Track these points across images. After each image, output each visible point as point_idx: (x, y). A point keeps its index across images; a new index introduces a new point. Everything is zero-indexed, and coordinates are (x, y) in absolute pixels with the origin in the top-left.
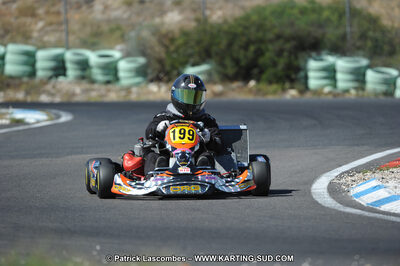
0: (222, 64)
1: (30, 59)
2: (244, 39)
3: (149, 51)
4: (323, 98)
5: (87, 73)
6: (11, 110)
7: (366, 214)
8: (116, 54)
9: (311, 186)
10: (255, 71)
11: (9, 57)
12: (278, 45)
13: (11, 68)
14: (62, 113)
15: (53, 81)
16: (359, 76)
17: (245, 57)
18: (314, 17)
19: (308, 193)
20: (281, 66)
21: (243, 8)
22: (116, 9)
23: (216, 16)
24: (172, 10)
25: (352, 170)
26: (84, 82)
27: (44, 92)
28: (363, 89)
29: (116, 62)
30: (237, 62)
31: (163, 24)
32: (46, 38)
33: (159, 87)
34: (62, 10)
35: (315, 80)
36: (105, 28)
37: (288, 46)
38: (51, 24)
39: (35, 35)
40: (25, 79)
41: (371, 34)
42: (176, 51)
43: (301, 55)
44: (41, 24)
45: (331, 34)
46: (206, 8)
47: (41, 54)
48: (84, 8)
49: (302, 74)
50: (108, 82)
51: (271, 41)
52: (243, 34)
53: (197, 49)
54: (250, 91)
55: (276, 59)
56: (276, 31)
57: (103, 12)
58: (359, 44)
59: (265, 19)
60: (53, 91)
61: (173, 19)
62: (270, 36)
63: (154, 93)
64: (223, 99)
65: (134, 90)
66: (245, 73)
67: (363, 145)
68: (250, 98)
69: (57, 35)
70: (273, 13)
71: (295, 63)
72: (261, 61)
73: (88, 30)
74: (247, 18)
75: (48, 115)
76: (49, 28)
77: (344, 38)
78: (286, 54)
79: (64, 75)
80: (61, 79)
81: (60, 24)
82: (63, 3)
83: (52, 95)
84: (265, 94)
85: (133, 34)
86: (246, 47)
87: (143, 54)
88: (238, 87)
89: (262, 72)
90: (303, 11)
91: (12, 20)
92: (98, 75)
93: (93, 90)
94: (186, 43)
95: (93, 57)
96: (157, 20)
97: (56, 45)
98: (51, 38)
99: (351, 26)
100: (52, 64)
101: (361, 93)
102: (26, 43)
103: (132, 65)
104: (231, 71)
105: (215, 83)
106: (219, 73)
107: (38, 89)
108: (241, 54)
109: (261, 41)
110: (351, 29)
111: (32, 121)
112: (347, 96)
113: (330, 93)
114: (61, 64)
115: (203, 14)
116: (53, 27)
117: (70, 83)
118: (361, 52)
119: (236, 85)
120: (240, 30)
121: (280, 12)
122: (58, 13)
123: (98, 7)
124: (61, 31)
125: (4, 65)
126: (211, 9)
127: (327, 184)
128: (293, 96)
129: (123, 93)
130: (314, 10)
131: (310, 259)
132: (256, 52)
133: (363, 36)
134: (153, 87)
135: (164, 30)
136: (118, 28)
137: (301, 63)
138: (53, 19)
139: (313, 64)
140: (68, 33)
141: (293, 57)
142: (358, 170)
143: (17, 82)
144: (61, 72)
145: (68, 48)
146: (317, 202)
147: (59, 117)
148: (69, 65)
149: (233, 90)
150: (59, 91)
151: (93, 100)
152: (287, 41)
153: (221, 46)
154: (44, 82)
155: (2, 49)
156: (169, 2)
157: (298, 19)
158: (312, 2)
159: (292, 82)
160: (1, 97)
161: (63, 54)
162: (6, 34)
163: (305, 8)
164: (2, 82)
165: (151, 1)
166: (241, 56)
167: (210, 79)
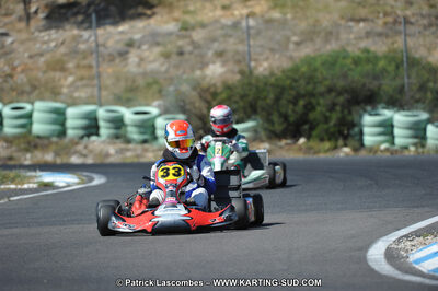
0: (269, 120)
1: (59, 117)
2: (293, 93)
3: (188, 107)
4: (379, 154)
5: (121, 132)
6: (39, 173)
7: (427, 281)
8: (154, 111)
9: (366, 252)
10: (306, 127)
11: (36, 116)
12: (330, 98)
13: (38, 128)
14: (95, 176)
15: (86, 139)
16: (419, 132)
17: (293, 112)
18: (369, 67)
19: (364, 260)
20: (332, 123)
21: (291, 58)
22: (150, 62)
23: (262, 68)
24: (214, 63)
25: (411, 234)
26: (118, 141)
27: (75, 153)
28: (423, 146)
29: (154, 119)
30: (285, 117)
31: (204, 77)
32: (76, 95)
34: (94, 63)
35: (368, 140)
36: (141, 82)
37: (341, 99)
38: (82, 79)
39: (65, 90)
40: (54, 139)
41: (431, 85)
43: (355, 109)
44: (71, 79)
45: (388, 85)
46: (250, 60)
47: (71, 112)
48: (118, 61)
49: (356, 130)
50: (145, 142)
51: (322, 95)
52: (292, 88)
53: (241, 104)
54: (300, 149)
55: (328, 114)
56: (327, 83)
57: (139, 65)
58: (418, 96)
59: (316, 70)
60: (85, 152)
61: (215, 71)
62: (321, 89)
64: (272, 158)
66: (294, 130)
67: (423, 206)
68: (300, 156)
69: (89, 90)
70: (323, 64)
71: (349, 118)
72: (312, 116)
73: (122, 84)
74: (296, 69)
75: (79, 178)
76: (79, 83)
77: (401, 90)
78: (338, 108)
79: (97, 134)
80: (94, 138)
81: (92, 78)
82: (94, 55)
83: (85, 156)
84: (317, 152)
85: (171, 88)
86: (295, 103)
87: (183, 111)
88: (287, 144)
89: (312, 128)
90: (357, 62)
91: (40, 75)
92: (133, 133)
93: (128, 150)
94: (229, 98)
95: (128, 115)
96: (198, 73)
97: (87, 103)
98: (81, 94)
99: (409, 77)
100: (84, 122)
101: (420, 150)
102: (56, 101)
104: (279, 128)
105: (262, 141)
106: (265, 129)
107: (68, 149)
108: (289, 110)
109: (312, 95)
110: (410, 80)
111: (62, 184)
112: (406, 153)
113: (387, 150)
114: (93, 123)
115: (249, 66)
116: (84, 82)
117: (104, 142)
118: (420, 105)
119: (284, 142)
120: (288, 82)
121: (332, 62)
122: (90, 67)
123: (133, 58)
124: (93, 86)
125: (31, 124)
126: (256, 60)
127: (384, 249)
128: (347, 155)
130: (368, 61)
132: (305, 106)
133: (423, 88)
135: (205, 84)
136: (156, 82)
137: (356, 119)
138: (84, 73)
139: (367, 119)
140: (100, 88)
141: (346, 112)
142: (418, 234)
143: (46, 142)
144: (94, 131)
145: (101, 105)
146: (373, 270)
147: (91, 180)
148: (101, 123)
149: (281, 148)
150: (91, 152)
151: (129, 161)
152: (340, 94)
153: (269, 101)
154: (74, 143)
155: (28, 107)
156: (210, 53)
157: (350, 70)
158: (366, 51)
159: (346, 138)
160: (28, 159)
161: (95, 112)
162: (34, 90)
163: (359, 57)
164: (29, 143)
165: (191, 53)
166: (290, 112)
167: (256, 136)
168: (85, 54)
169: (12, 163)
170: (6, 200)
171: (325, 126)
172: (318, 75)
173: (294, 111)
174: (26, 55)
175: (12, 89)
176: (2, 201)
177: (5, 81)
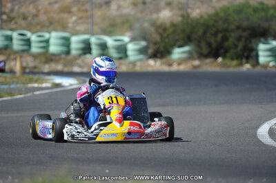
0: (199, 46)
1: (66, 42)
2: (214, 29)
3: (148, 37)
4: (268, 69)
5: (106, 52)
8: (126, 39)
9: (257, 130)
10: (222, 51)
11: (52, 41)
12: (240, 32)
13: (53, 49)
14: (87, 79)
15: (83, 57)
17: (215, 41)
18: (263, 14)
19: (255, 135)
20: (239, 47)
21: (214, 7)
22: (124, 8)
23: (195, 13)
24: (165, 9)
27: (76, 65)
29: (126, 44)
30: (209, 45)
31: (158, 18)
32: (78, 28)
33: (156, 62)
34: (89, 8)
35: (263, 59)
36: (119, 21)
37: (245, 34)
38: (81, 18)
39: (70, 25)
40: (63, 56)
42: (168, 37)
43: (254, 40)
44: (74, 18)
46: (188, 8)
47: (74, 39)
48: (104, 7)
49: (254, 53)
50: (120, 58)
51: (233, 31)
52: (214, 26)
53: (182, 36)
54: (218, 65)
55: (236, 43)
56: (237, 23)
57: (117, 10)
59: (229, 15)
60: (82, 64)
61: (166, 15)
62: (233, 27)
63: (152, 66)
64: (200, 70)
65: (138, 63)
66: (215, 53)
68: (217, 69)
69: (85, 26)
70: (234, 11)
71: (250, 46)
72: (226, 44)
73: (107, 22)
74: (217, 14)
75: (78, 80)
76: (80, 21)
78: (243, 39)
79: (90, 53)
80: (88, 56)
81: (87, 18)
82: (89, 4)
83: (81, 66)
84: (229, 67)
85: (137, 25)
86: (215, 35)
87: (144, 38)
88: (210, 62)
89: (226, 51)
90: (255, 10)
91: (55, 15)
92: (114, 53)
94: (174, 32)
95: (110, 41)
97: (84, 33)
98: (81, 28)
100: (81, 46)
102: (64, 31)
103: (137, 47)
104: (205, 51)
105: (194, 59)
106: (197, 52)
107: (72, 62)
108: (212, 40)
109: (226, 30)
111: (67, 85)
113: (274, 66)
114: (88, 46)
115: (187, 12)
116: (83, 20)
119: (208, 61)
120: (211, 23)
121: (240, 10)
122: (86, 11)
123: (114, 6)
124: (88, 23)
125: (48, 46)
126: (192, 8)
127: (268, 129)
128: (248, 69)
129: (131, 66)
130: (263, 9)
131: (252, 180)
132: (222, 38)
134: (151, 62)
135: (159, 22)
136: (127, 21)
137: (254, 45)
138: (82, 14)
139: (262, 47)
140: (93, 24)
141: (248, 42)
144: (88, 51)
145: (93, 34)
146: (260, 141)
147: (85, 82)
148: (93, 46)
149: (207, 64)
150: (86, 64)
152: (244, 30)
154: (76, 58)
155: (47, 35)
156: (163, 4)
157: (251, 15)
158: (262, 3)
159: (248, 58)
160: (46, 68)
161: (88, 40)
162: (51, 25)
163: (257, 8)
164: (47, 58)
165: (151, 3)
167: (191, 56)
168: (83, 3)
169: (36, 70)
170: (31, 94)
171: (235, 51)
172: (231, 18)
174: (47, 3)
175: (38, 24)
176: (29, 95)
177: (33, 19)
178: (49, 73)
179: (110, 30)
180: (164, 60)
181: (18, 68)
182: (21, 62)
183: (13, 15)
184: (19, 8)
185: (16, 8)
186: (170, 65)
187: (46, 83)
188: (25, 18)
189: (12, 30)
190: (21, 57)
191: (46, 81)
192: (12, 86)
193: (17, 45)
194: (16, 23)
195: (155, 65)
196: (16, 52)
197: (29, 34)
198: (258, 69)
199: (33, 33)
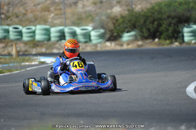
0: (141, 31)
1: (47, 32)
2: (152, 19)
3: (105, 26)
4: (191, 45)
5: (76, 38)
6: (39, 57)
8: (90, 28)
9: (186, 88)
10: (158, 34)
11: (37, 32)
13: (38, 37)
15: (59, 42)
18: (186, 6)
19: (185, 92)
20: (170, 31)
21: (151, 3)
22: (88, 7)
23: (138, 8)
24: (116, 6)
27: (55, 48)
29: (90, 32)
30: (149, 30)
31: (112, 13)
32: (55, 22)
33: (111, 43)
34: (63, 8)
35: (187, 39)
36: (84, 16)
37: (174, 21)
38: (57, 15)
39: (50, 20)
40: (46, 42)
42: (119, 25)
43: (180, 25)
44: (52, 15)
45: (194, 14)
46: (132, 4)
47: (53, 30)
48: (73, 6)
49: (181, 34)
50: (86, 42)
51: (165, 19)
52: (151, 16)
53: (129, 24)
54: (156, 44)
55: (168, 28)
56: (167, 14)
57: (83, 8)
59: (162, 8)
60: (59, 47)
61: (117, 10)
62: (165, 16)
63: (108, 47)
64: (143, 48)
65: (99, 45)
66: (153, 35)
68: (155, 47)
69: (60, 20)
70: (165, 5)
71: (178, 29)
72: (162, 29)
73: (75, 17)
74: (153, 8)
76: (57, 17)
78: (172, 25)
79: (65, 39)
80: (63, 41)
81: (61, 14)
82: (63, 4)
83: (59, 49)
84: (163, 45)
85: (97, 18)
86: (153, 23)
87: (103, 27)
88: (150, 42)
89: (161, 34)
90: (180, 4)
91: (38, 13)
92: (81, 39)
94: (123, 22)
95: (78, 30)
96: (109, 11)
97: (60, 25)
98: (57, 21)
100: (58, 34)
102: (45, 24)
103: (98, 33)
104: (146, 34)
105: (138, 40)
106: (140, 36)
107: (52, 46)
108: (150, 26)
109: (160, 19)
111: (49, 62)
113: (195, 43)
114: (63, 34)
115: (132, 7)
116: (59, 16)
119: (148, 41)
120: (149, 14)
121: (168, 5)
122: (60, 9)
123: (80, 5)
124: (62, 18)
125: (35, 35)
126: (135, 5)
127: (194, 88)
128: (177, 46)
129: (93, 47)
130: (186, 3)
131: (185, 124)
132: (158, 25)
134: (108, 44)
135: (112, 15)
136: (90, 16)
137: (180, 29)
138: (58, 12)
139: (186, 30)
140: (66, 19)
141: (176, 27)
144: (63, 38)
145: (66, 26)
146: (189, 97)
148: (67, 35)
149: (147, 43)
150: (62, 47)
152: (173, 18)
153: (141, 22)
154: (55, 43)
155: (33, 28)
156: (114, 2)
157: (178, 8)
159: (176, 38)
160: (34, 51)
161: (63, 30)
162: (36, 21)
163: (181, 2)
164: (34, 44)
165: (106, 2)
166: (151, 27)
167: (136, 39)
168: (58, 4)
169: (27, 53)
170: (24, 70)
171: (167, 33)
172: (163, 10)
173: (153, 27)
174: (32, 5)
175: (27, 20)
176: (23, 70)
177: (23, 17)
178: (36, 55)
179: (78, 22)
180: (117, 42)
181: (14, 52)
182: (16, 48)
183: (9, 14)
184: (13, 10)
185: (11, 9)
186: (122, 45)
187: (34, 62)
188: (17, 17)
189: (9, 25)
190: (16, 44)
191: (34, 60)
192: (11, 65)
193: (12, 35)
194: (11, 20)
195: (111, 45)
196: (12, 41)
197: (21, 28)
198: (184, 45)
199: (23, 27)
